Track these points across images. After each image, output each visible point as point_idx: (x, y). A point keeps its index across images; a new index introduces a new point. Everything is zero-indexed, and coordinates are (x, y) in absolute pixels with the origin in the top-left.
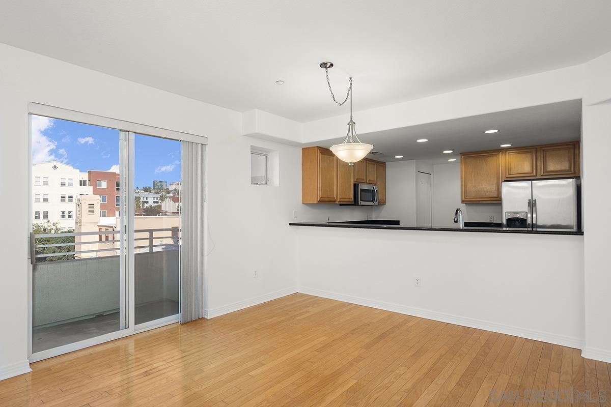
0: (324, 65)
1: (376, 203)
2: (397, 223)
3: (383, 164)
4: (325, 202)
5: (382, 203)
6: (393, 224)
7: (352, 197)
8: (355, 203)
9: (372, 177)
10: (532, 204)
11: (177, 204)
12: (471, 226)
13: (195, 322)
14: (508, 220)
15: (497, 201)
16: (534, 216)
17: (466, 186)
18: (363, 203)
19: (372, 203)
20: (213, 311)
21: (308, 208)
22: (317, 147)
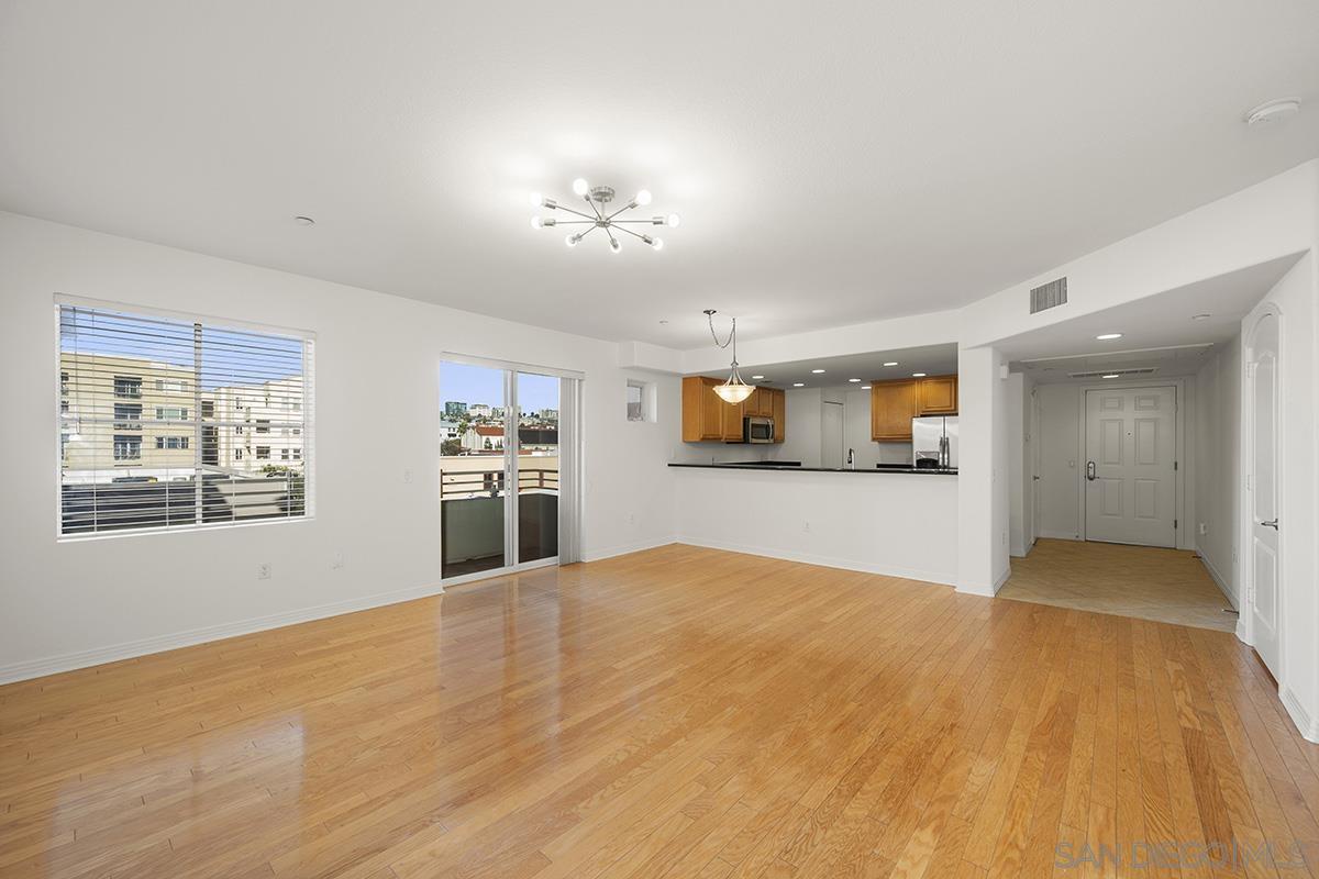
0: (708, 312)
1: (772, 441)
2: (799, 464)
3: (781, 393)
4: (710, 440)
5: (779, 441)
6: (794, 466)
7: (741, 433)
8: (745, 441)
9: (767, 409)
10: (944, 444)
11: (484, 438)
12: (884, 468)
13: (575, 564)
14: (918, 461)
15: (908, 439)
16: (946, 456)
17: (877, 420)
18: (754, 441)
19: (766, 441)
20: (590, 554)
21: (690, 447)
22: (701, 377)
